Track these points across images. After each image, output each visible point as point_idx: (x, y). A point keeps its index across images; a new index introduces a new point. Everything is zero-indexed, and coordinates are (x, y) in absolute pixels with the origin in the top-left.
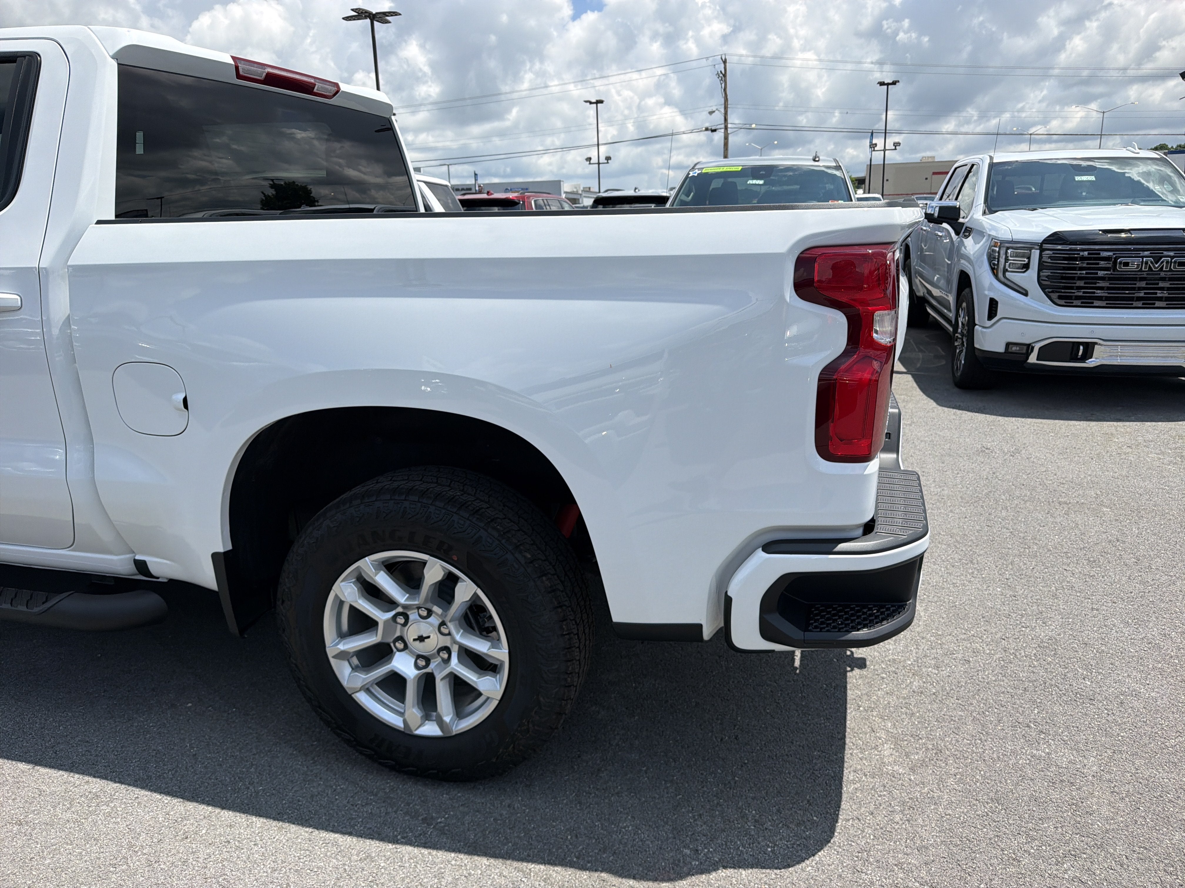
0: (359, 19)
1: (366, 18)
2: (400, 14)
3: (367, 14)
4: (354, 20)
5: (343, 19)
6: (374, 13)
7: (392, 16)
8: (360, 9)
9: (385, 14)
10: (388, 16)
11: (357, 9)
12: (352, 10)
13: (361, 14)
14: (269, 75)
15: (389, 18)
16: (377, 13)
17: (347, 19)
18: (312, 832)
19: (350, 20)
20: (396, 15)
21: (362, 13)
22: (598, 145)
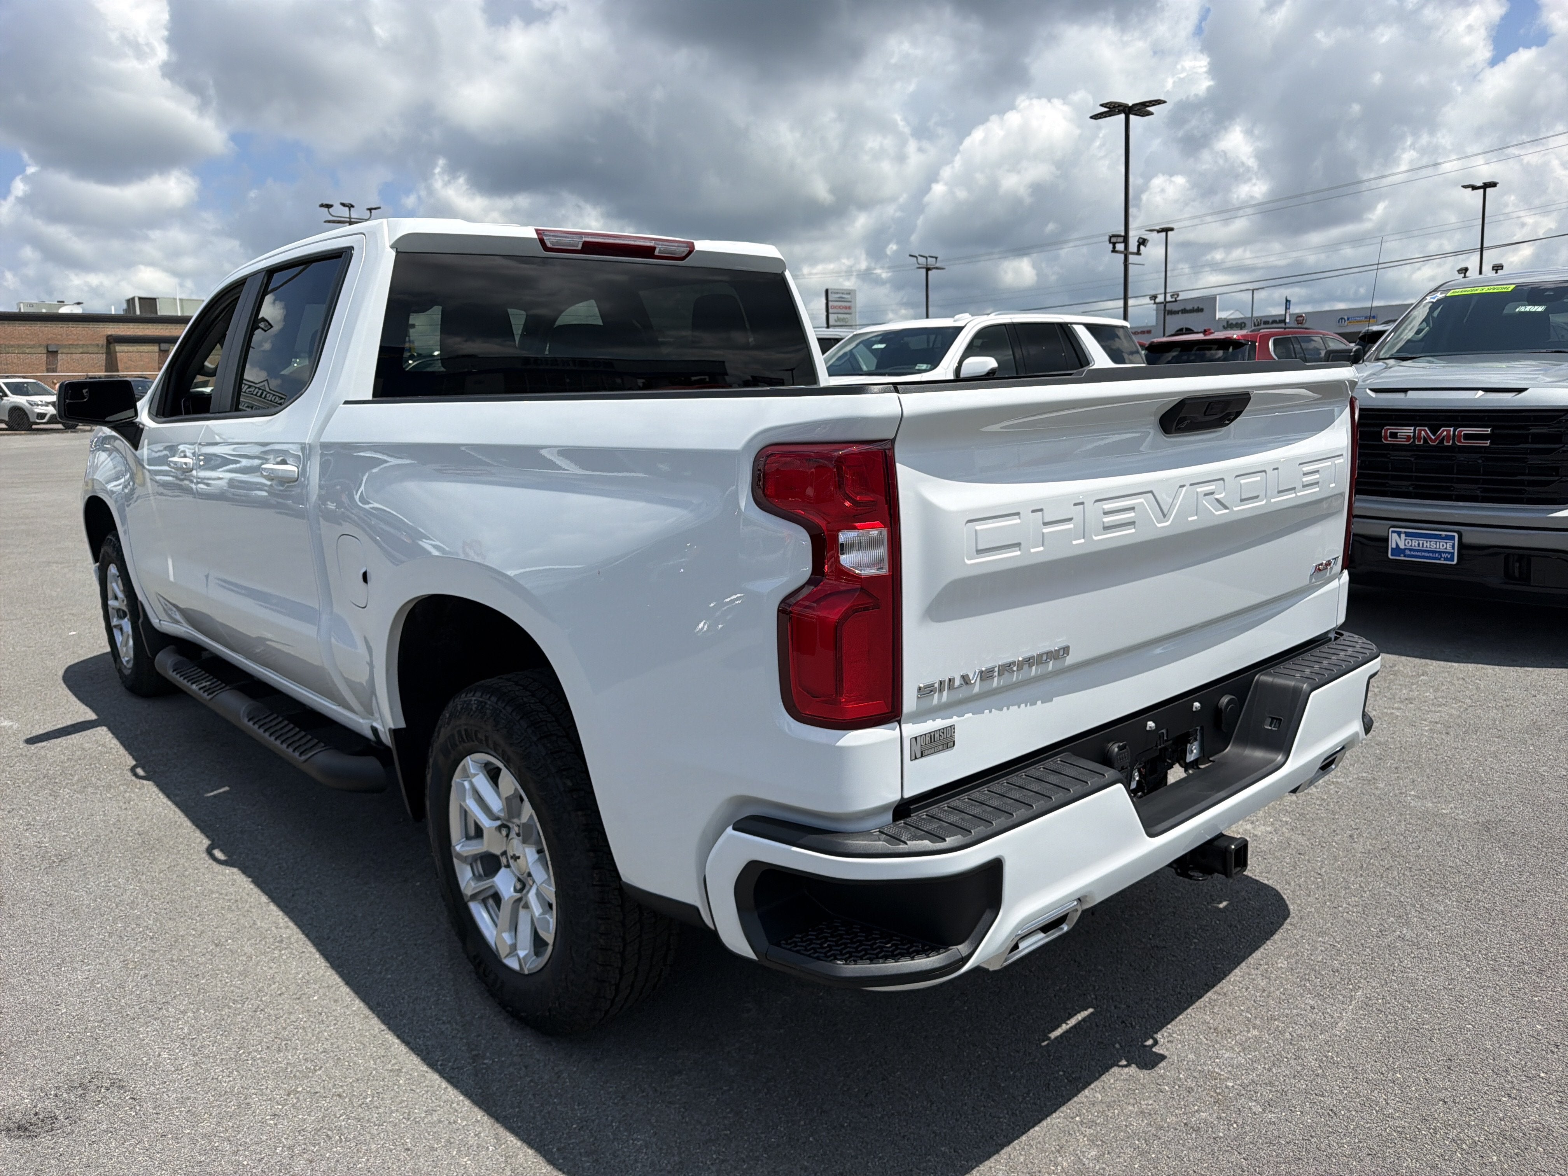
0: (1110, 116)
1: (1119, 113)
2: (1165, 102)
3: (1121, 108)
4: (1106, 117)
5: (1091, 117)
6: (1130, 105)
7: (1154, 105)
8: (1111, 103)
9: (1145, 104)
10: (1148, 106)
11: (1107, 104)
12: (1102, 105)
13: (1113, 109)
14: (585, 244)
15: (1150, 109)
16: (1134, 105)
17: (1096, 117)
18: (383, 1031)
19: (1100, 118)
20: (1159, 104)
21: (1114, 107)
22: (1482, 249)
